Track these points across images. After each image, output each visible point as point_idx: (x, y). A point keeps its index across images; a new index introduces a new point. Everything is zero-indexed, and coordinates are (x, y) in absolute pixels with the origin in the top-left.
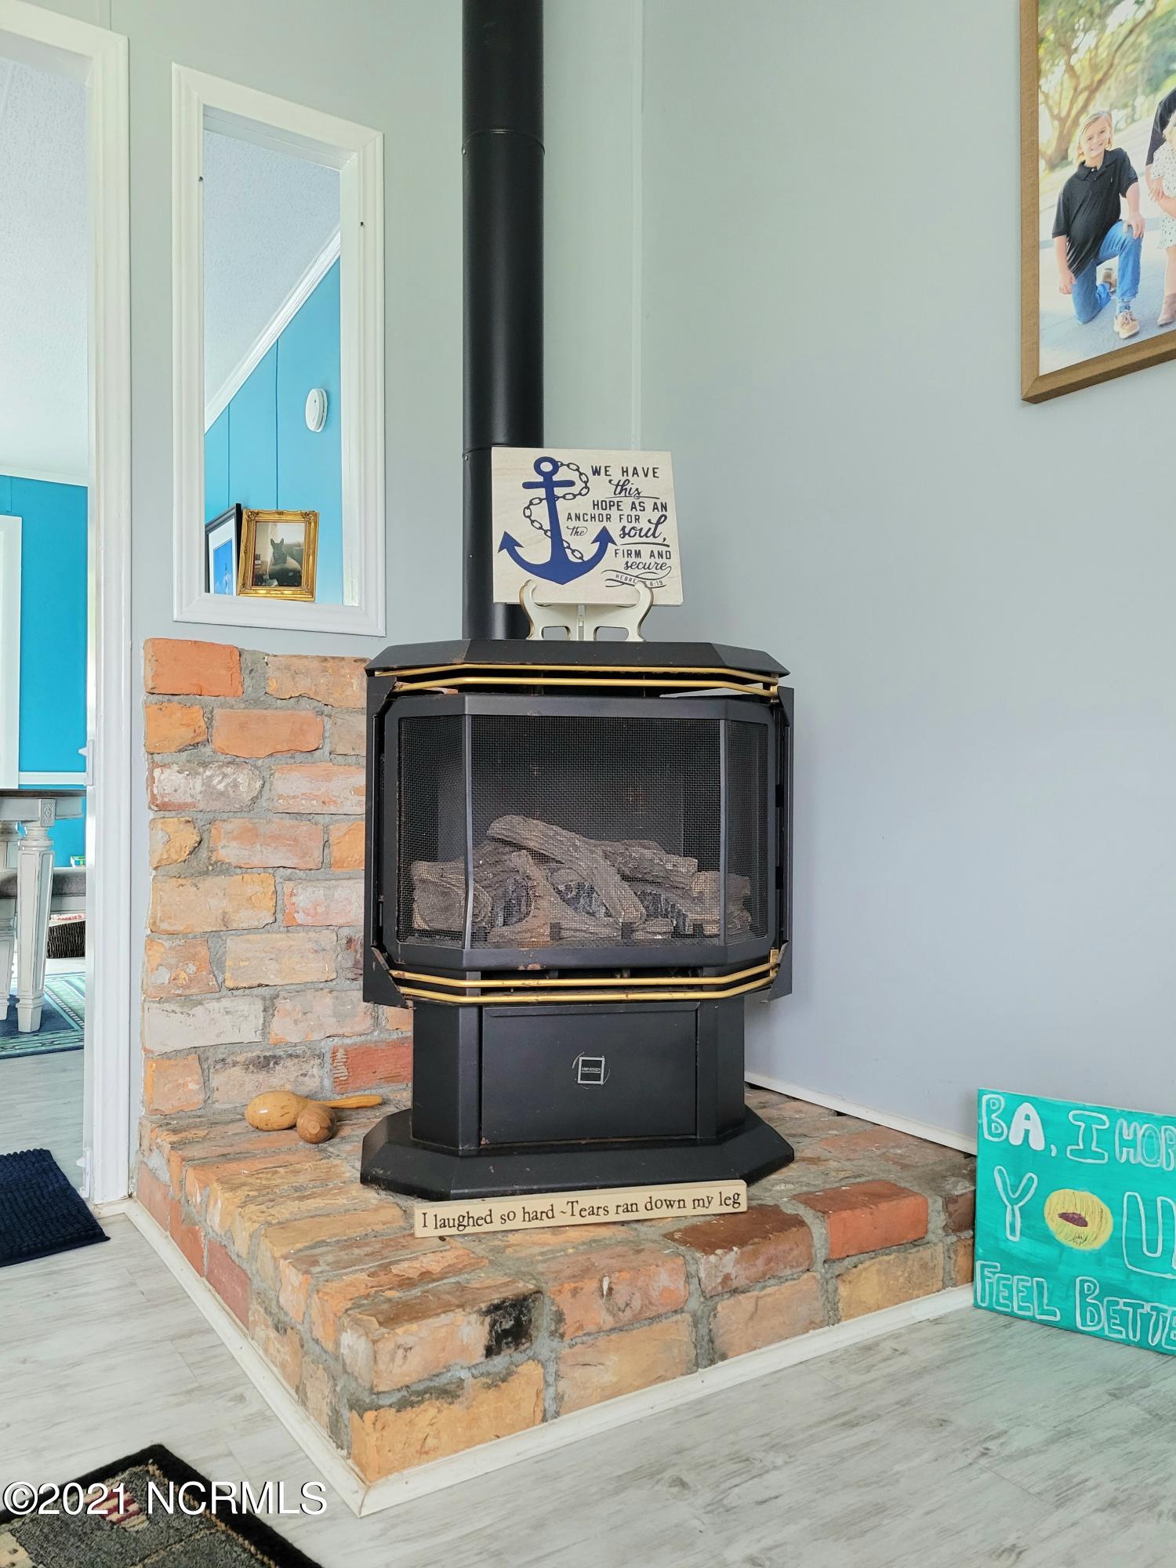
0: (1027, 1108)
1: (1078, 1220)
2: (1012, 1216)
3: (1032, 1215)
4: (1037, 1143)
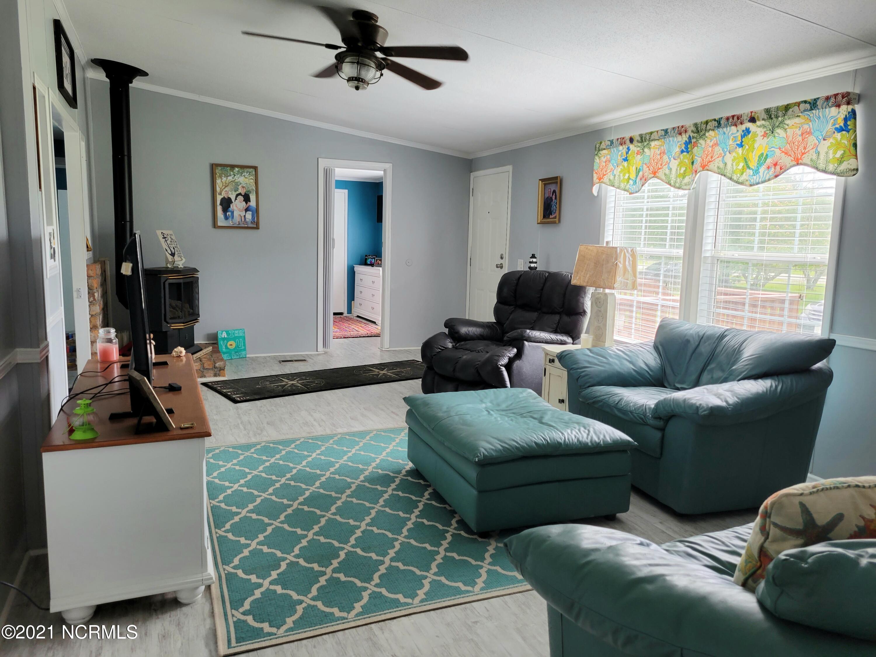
0: (224, 332)
1: (231, 345)
2: (224, 347)
3: (226, 346)
4: (226, 337)
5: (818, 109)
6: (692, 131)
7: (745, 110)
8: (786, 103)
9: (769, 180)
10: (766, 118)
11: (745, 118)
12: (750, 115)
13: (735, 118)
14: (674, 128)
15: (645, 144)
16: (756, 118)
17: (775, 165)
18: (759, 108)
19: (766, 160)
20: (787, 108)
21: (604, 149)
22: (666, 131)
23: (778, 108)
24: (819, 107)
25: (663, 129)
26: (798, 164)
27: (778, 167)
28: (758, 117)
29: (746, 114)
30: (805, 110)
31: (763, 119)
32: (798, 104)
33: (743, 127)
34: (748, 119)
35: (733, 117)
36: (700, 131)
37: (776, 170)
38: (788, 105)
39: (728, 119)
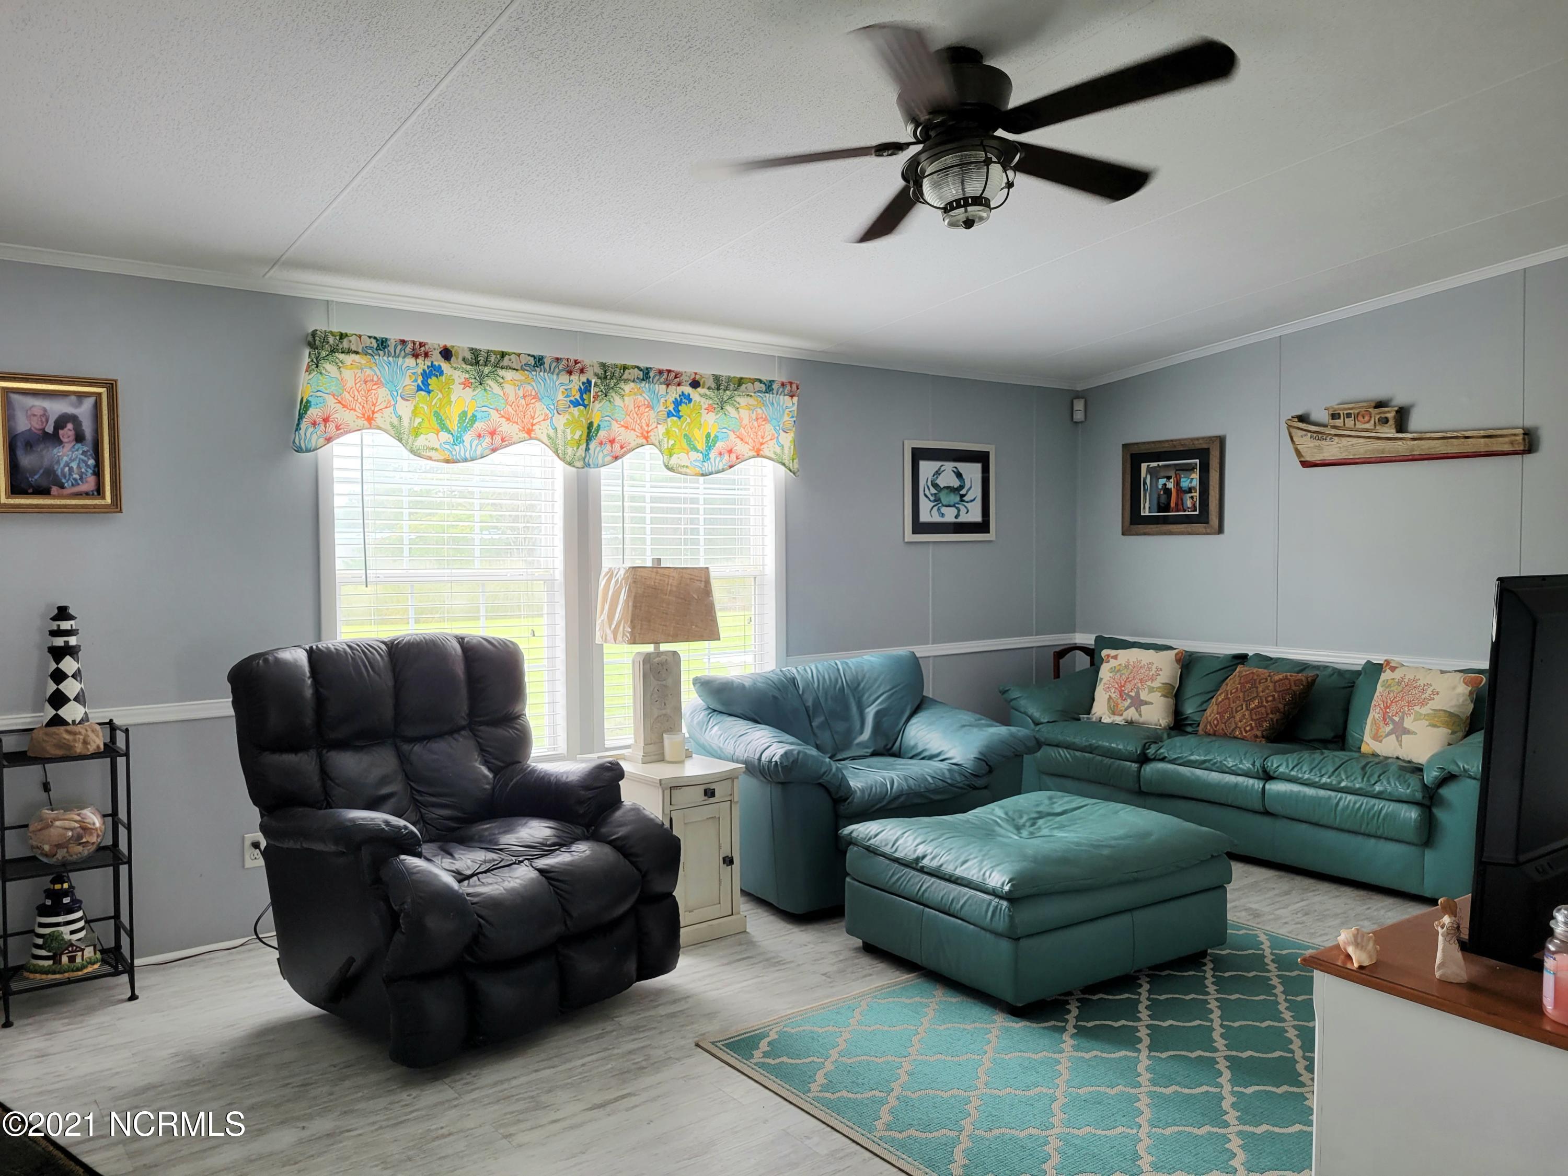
5: (773, 394)
6: (596, 375)
7: (688, 368)
8: (739, 376)
9: (723, 470)
10: (713, 387)
11: (686, 379)
12: (693, 377)
13: (673, 375)
14: (557, 359)
15: (486, 370)
16: (701, 384)
17: (730, 452)
18: (706, 371)
19: (716, 443)
20: (740, 382)
21: (357, 353)
22: (539, 361)
23: (729, 379)
24: (775, 391)
25: (532, 353)
26: (758, 456)
27: (733, 456)
28: (704, 382)
29: (688, 375)
30: (759, 391)
31: (709, 388)
32: (753, 381)
33: (680, 389)
34: (690, 382)
35: (669, 371)
36: (609, 377)
37: (731, 459)
38: (741, 378)
39: (661, 372)
